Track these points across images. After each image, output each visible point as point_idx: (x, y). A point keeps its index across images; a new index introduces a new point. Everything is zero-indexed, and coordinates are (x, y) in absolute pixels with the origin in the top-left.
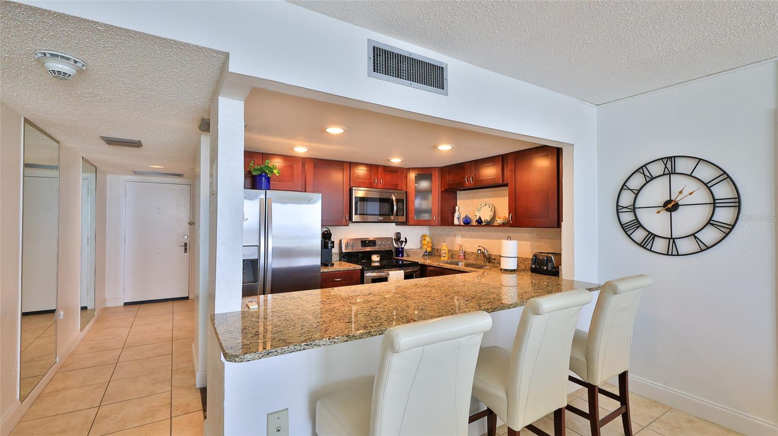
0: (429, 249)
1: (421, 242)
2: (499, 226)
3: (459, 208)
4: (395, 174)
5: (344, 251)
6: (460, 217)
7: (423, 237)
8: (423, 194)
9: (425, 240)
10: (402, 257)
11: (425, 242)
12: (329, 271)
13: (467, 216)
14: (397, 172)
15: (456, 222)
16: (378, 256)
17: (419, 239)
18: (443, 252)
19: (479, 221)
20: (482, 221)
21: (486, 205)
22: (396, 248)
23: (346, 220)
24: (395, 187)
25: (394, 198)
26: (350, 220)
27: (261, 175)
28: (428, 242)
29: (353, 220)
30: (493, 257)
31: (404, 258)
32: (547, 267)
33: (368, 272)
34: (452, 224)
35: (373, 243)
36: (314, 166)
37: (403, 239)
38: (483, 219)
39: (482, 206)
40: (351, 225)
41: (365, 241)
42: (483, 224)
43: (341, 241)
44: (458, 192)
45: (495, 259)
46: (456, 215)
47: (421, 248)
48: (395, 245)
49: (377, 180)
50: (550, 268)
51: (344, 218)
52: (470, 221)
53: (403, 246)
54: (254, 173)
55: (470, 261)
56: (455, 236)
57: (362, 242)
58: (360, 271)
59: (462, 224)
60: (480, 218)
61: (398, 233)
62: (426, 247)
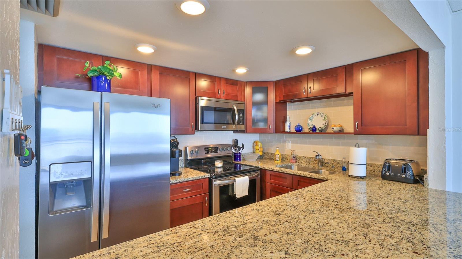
0: (261, 154)
1: (253, 147)
2: (335, 133)
3: (289, 118)
4: (235, 86)
5: (189, 158)
6: (291, 125)
7: (255, 143)
8: (258, 105)
9: (257, 145)
10: (239, 161)
11: (257, 147)
12: (177, 182)
13: (299, 125)
14: (237, 85)
15: (287, 130)
16: (221, 162)
17: (252, 145)
18: (277, 156)
19: (314, 129)
20: (316, 129)
21: (318, 115)
22: (235, 154)
23: (192, 129)
24: (235, 98)
25: (235, 108)
26: (196, 129)
27: (98, 77)
28: (260, 147)
29: (199, 129)
30: (326, 161)
31: (242, 162)
32: (406, 175)
33: (216, 181)
34: (284, 132)
35: (215, 149)
36: (159, 73)
37: (240, 145)
38: (317, 127)
39: (314, 116)
40: (197, 133)
41: (208, 148)
42: (317, 131)
43: (186, 148)
44: (288, 103)
45: (328, 163)
46: (288, 124)
47: (254, 152)
48: (234, 151)
49: (220, 92)
50: (409, 176)
51: (190, 126)
52: (302, 129)
53: (240, 152)
54: (90, 75)
55: (302, 164)
56: (285, 142)
57: (205, 148)
58: (208, 179)
59: (294, 131)
60: (314, 127)
61: (235, 140)
62: (258, 151)
